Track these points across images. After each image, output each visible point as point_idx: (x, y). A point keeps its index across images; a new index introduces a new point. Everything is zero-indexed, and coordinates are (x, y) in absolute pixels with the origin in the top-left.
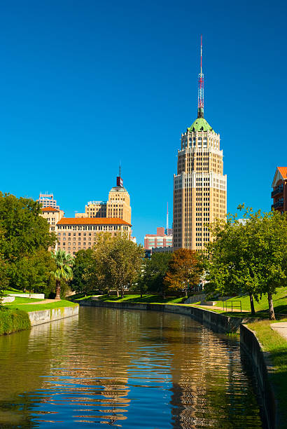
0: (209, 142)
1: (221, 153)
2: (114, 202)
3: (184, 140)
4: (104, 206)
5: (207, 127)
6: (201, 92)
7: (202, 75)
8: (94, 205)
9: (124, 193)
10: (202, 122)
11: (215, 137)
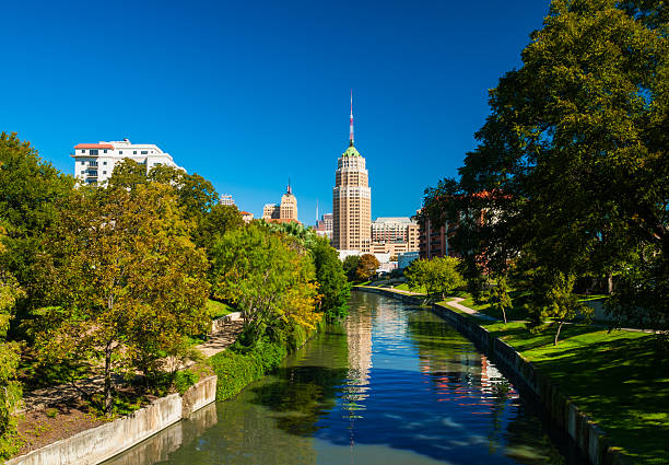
0: (357, 164)
1: (366, 172)
2: (286, 205)
3: (340, 162)
4: (278, 208)
5: (357, 153)
6: (352, 127)
7: (352, 117)
8: (270, 207)
9: (293, 198)
10: (353, 150)
11: (362, 161)
